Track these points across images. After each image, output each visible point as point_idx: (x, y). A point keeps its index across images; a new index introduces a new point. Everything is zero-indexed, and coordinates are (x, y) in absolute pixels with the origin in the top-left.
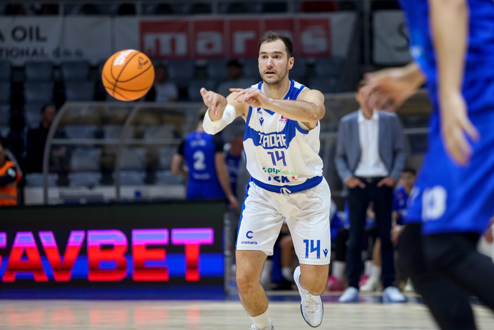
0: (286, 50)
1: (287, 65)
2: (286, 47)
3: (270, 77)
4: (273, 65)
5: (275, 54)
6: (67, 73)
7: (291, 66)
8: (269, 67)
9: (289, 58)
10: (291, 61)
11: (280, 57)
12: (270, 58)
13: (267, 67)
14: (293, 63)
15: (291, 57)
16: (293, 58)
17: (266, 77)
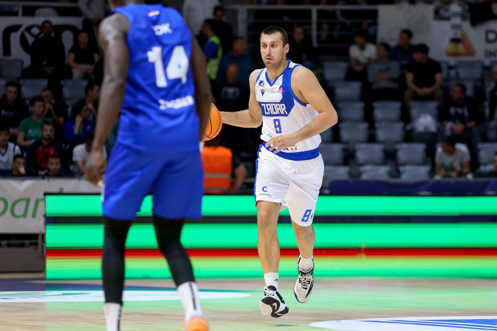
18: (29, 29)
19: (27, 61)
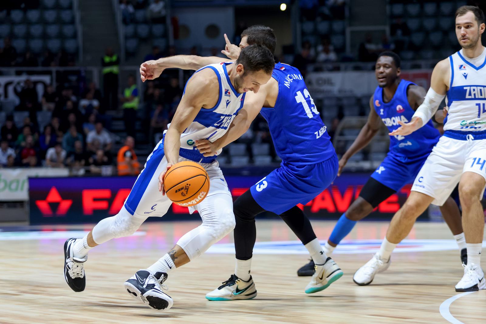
0: (476, 19)
1: (478, 30)
2: (476, 17)
3: (464, 42)
4: (465, 33)
5: (466, 25)
6: (345, 102)
7: (483, 31)
8: (462, 35)
9: (480, 24)
10: (483, 27)
11: (471, 26)
12: (463, 28)
13: (462, 36)
14: (484, 28)
15: (482, 23)
16: (483, 24)
17: (461, 42)
18: (18, 83)
19: (17, 101)
